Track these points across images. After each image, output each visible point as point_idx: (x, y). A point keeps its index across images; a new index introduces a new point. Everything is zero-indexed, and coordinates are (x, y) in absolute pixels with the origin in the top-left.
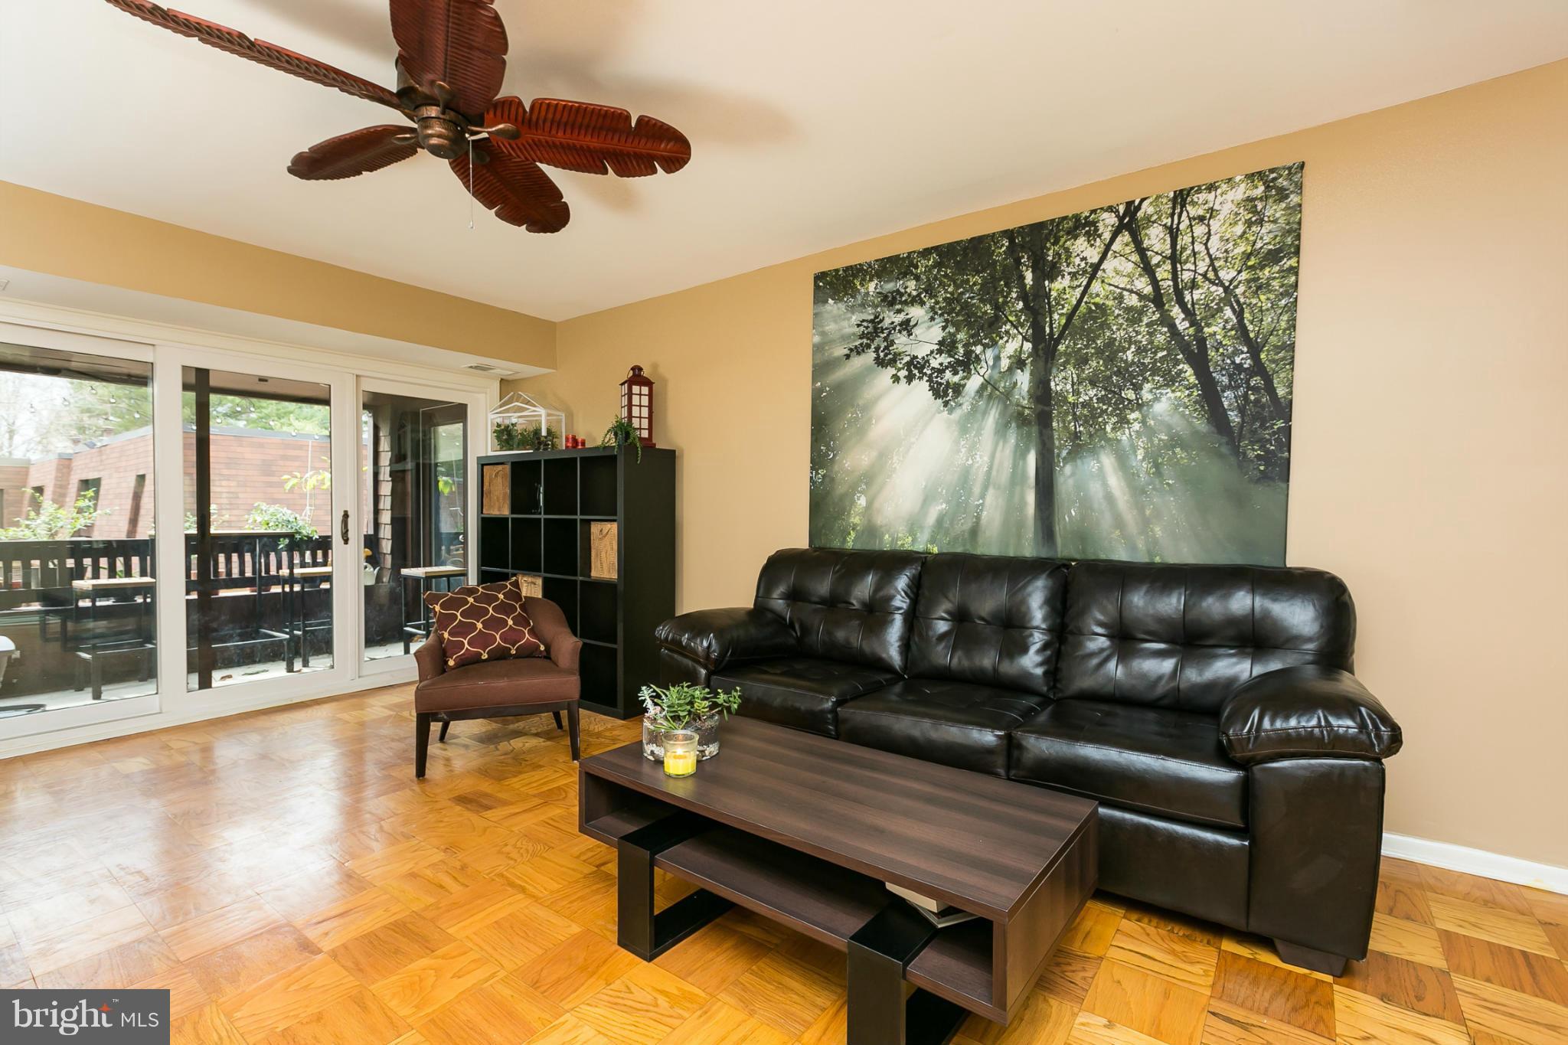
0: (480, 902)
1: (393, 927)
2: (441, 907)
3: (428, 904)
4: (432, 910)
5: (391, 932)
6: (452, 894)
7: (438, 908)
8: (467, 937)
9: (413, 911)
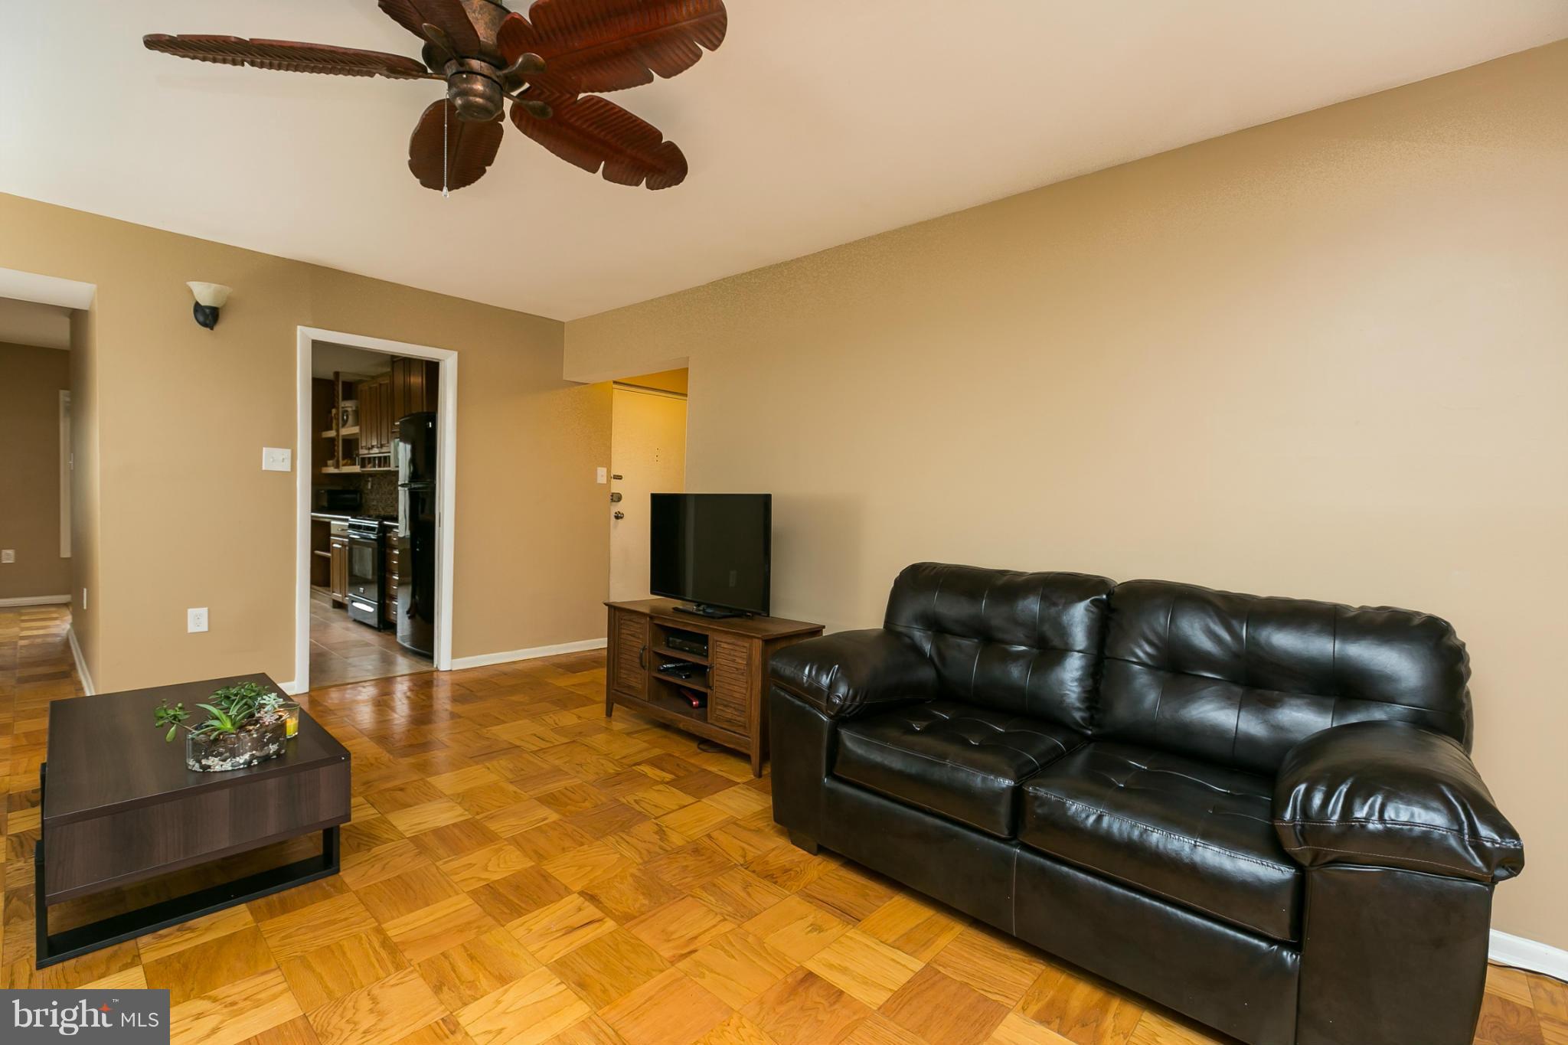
0: (436, 931)
1: (522, 911)
2: (476, 928)
3: (488, 934)
4: (485, 926)
5: (523, 905)
6: (462, 945)
7: (479, 927)
8: (458, 894)
9: (503, 926)
